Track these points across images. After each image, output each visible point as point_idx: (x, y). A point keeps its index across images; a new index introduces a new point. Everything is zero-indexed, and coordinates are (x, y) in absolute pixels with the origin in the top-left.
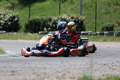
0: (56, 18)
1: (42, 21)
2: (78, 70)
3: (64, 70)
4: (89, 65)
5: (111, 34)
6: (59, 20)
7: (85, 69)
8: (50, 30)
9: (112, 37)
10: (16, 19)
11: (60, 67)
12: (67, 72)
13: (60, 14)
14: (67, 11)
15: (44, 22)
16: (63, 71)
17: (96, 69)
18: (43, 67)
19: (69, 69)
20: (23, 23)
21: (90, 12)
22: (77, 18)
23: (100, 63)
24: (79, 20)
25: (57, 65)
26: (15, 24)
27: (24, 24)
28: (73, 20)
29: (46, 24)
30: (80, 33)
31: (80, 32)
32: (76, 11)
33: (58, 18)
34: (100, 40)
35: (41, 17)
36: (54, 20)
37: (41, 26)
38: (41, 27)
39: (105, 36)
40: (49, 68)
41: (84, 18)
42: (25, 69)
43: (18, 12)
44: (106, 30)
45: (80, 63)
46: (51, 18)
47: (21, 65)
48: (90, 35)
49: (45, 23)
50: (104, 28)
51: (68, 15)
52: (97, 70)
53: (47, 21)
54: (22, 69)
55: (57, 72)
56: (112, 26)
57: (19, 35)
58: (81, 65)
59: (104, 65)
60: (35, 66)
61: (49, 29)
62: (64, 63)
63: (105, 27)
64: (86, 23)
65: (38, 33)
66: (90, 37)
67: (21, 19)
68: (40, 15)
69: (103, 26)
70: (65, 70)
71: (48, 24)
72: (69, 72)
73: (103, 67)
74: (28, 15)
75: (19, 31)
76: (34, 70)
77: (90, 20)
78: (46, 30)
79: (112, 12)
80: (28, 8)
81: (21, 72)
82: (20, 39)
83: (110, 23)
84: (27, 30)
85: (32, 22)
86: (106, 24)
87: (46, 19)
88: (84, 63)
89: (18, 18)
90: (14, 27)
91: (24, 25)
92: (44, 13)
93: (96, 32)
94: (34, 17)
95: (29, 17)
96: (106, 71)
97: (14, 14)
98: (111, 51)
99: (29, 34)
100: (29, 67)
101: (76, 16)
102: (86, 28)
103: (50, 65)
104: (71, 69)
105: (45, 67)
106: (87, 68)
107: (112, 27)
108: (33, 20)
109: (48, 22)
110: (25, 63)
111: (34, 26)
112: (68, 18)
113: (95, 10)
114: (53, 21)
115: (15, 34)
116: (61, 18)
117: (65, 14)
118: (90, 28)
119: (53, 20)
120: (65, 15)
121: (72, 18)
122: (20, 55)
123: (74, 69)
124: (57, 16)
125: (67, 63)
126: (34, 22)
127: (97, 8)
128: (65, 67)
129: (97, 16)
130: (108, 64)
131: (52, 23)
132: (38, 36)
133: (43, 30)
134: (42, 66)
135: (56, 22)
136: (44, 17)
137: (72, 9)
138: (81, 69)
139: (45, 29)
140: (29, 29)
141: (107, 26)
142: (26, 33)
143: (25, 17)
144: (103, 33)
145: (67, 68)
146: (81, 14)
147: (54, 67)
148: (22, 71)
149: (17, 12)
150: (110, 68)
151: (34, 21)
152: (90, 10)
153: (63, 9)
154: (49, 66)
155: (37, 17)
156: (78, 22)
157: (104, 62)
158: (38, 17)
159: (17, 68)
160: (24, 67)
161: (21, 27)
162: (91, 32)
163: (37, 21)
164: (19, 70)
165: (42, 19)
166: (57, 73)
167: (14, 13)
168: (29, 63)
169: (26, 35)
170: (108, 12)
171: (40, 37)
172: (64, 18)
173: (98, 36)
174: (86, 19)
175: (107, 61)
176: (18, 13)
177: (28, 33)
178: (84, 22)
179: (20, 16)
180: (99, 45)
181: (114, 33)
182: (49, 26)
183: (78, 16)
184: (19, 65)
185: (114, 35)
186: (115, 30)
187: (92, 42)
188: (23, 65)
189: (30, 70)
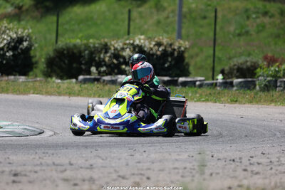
0: (121, 44)
1: (85, 50)
2: (170, 173)
3: (136, 172)
4: (195, 160)
5: (249, 86)
6: (128, 50)
7: (186, 170)
8: (105, 71)
9: (252, 93)
10: (25, 44)
11: (127, 165)
12: (144, 178)
13: (129, 33)
14: (146, 27)
15: (91, 53)
16: (133, 174)
17: (211, 171)
18: (87, 164)
19: (149, 171)
20: (41, 54)
21: (201, 30)
22: (171, 45)
23: (221, 156)
24: (174, 50)
25: (119, 159)
26: (22, 56)
27: (44, 56)
28: (160, 49)
29: (97, 59)
30: (177, 80)
31: (176, 78)
32: (167, 29)
33: (125, 44)
34: (222, 99)
35: (85, 42)
36: (116, 49)
37: (83, 62)
38: (86, 64)
39: (235, 88)
40: (102, 167)
41: (187, 44)
42: (43, 168)
43: (31, 28)
44: (238, 74)
45: (174, 156)
46: (109, 44)
47: (34, 159)
48: (201, 86)
49: (94, 55)
50: (234, 69)
51: (149, 38)
52: (214, 175)
53: (99, 50)
54: (37, 168)
55: (119, 176)
56: (252, 66)
57: (32, 84)
58: (177, 160)
59: (231, 162)
60: (67, 162)
61: (103, 69)
62: (138, 156)
63: (236, 67)
64: (192, 57)
65: (77, 79)
66: (200, 91)
67: (36, 45)
68: (82, 37)
69: (232, 64)
70: (140, 172)
71: (99, 58)
72: (148, 178)
74: (54, 35)
75: (31, 73)
76: (65, 170)
77: (202, 50)
78: (97, 72)
79: (252, 32)
80: (55, 18)
82: (34, 93)
83: (248, 59)
84: (52, 72)
85: (63, 52)
86: (239, 61)
87: (97, 45)
88: (185, 156)
89: (30, 41)
90: (20, 62)
91: (43, 60)
92: (92, 31)
93: (213, 79)
94: (68, 41)
95: (57, 42)
96: (235, 177)
97: (20, 33)
98: (249, 127)
99: (54, 82)
100: (54, 163)
101: (168, 40)
102: (191, 69)
103: (103, 159)
104: (154, 170)
105: (91, 165)
106: (191, 169)
107: (252, 69)
108: (64, 47)
109: (100, 52)
110: (44, 153)
111: (66, 61)
112: (149, 45)
113: (213, 26)
114: (113, 51)
115: (21, 80)
116: (132, 44)
117: (142, 35)
118: (201, 68)
119: (112, 48)
120: (142, 37)
121: (159, 44)
122: (32, 133)
123: (160, 170)
124: (123, 40)
125: (145, 155)
126: (68, 53)
127: (218, 20)
128: (138, 164)
129: (219, 41)
130: (240, 158)
131: (110, 57)
132: (77, 87)
133: (89, 73)
134: (83, 161)
135: (121, 53)
136: (91, 41)
137: (159, 22)
138: (176, 171)
139: (93, 69)
140: (55, 68)
141: (241, 66)
142: (49, 79)
143: (45, 39)
144: (231, 84)
145: (145, 168)
146: (180, 36)
147: (113, 165)
148: (36, 172)
149: (29, 27)
150: (245, 170)
151: (68, 49)
152: (202, 26)
153: (137, 21)
154: (101, 161)
155: (73, 40)
156: (172, 54)
157: (232, 155)
158: (78, 41)
159: (24, 165)
160: (41, 164)
161: (36, 63)
162: (203, 78)
163: (75, 51)
164: (31, 171)
165: (87, 47)
166: (120, 179)
167: (20, 30)
169: (49, 82)
170: (243, 31)
171: (80, 89)
172: (140, 44)
173: (218, 88)
174: (192, 46)
175: (238, 152)
176: (30, 31)
177: (54, 79)
178: (186, 55)
179: (36, 39)
180: (220, 111)
181: (257, 83)
182: (103, 63)
183: (172, 41)
184: (31, 157)
185: (258, 87)
186: (260, 76)
187: (204, 103)
188: (40, 158)
189: (56, 171)
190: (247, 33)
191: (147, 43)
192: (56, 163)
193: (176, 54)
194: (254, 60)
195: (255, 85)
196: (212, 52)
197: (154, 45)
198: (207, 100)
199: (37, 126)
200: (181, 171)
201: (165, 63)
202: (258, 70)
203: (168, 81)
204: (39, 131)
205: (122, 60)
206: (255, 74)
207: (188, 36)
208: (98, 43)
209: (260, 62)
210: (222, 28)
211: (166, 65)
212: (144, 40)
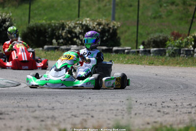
0: (73, 24)
1: (49, 28)
2: (107, 113)
3: (84, 112)
4: (124, 104)
5: (161, 53)
6: (78, 28)
7: (118, 111)
8: (62, 43)
9: (164, 58)
10: (8, 23)
11: (78, 107)
12: (90, 116)
13: (79, 17)
14: (90, 12)
15: (53, 30)
16: (82, 114)
17: (136, 112)
18: (51, 107)
19: (92, 112)
21: (129, 14)
22: (108, 25)
23: (142, 101)
24: (110, 28)
25: (72, 103)
26: (5, 32)
28: (100, 27)
29: (57, 34)
30: (112, 49)
31: (111, 48)
32: (105, 14)
33: (76, 24)
34: (143, 62)
35: (48, 22)
36: (70, 27)
37: (47, 36)
38: (48, 38)
39: (152, 55)
40: (61, 108)
41: (119, 24)
42: (20, 109)
43: (12, 12)
44: (154, 45)
45: (110, 101)
46: (65, 24)
47: (14, 103)
48: (128, 53)
49: (55, 32)
50: (151, 42)
51: (93, 20)
52: (137, 114)
54: (16, 109)
55: (72, 115)
56: (163, 39)
58: (112, 104)
59: (150, 106)
60: (37, 105)
61: (61, 41)
62: (85, 101)
63: (152, 40)
64: (122, 33)
65: (43, 48)
66: (128, 56)
68: (46, 19)
69: (150, 38)
70: (86, 112)
71: (59, 33)
72: (92, 117)
73: (147, 109)
74: (27, 17)
76: (35, 111)
77: (129, 28)
78: (57, 43)
79: (163, 16)
80: (28, 6)
81: (15, 114)
83: (161, 34)
85: (33, 29)
86: (155, 36)
87: (57, 25)
88: (117, 101)
89: (11, 21)
92: (53, 15)
93: (137, 48)
94: (37, 22)
95: (29, 22)
96: (152, 116)
97: (4, 16)
98: (161, 81)
100: (27, 106)
101: (106, 21)
102: (121, 41)
103: (61, 103)
104: (96, 111)
105: (53, 107)
106: (122, 110)
107: (163, 41)
108: (34, 26)
109: (59, 29)
110: (20, 99)
111: (36, 36)
112: (92, 24)
113: (137, 12)
114: (68, 29)
116: (81, 24)
117: (87, 18)
118: (128, 40)
119: (67, 27)
120: (88, 19)
121: (99, 24)
122: (12, 85)
123: (100, 111)
124: (75, 21)
125: (90, 100)
126: (37, 30)
127: (140, 8)
128: (85, 107)
129: (140, 22)
130: (156, 103)
131: (66, 32)
132: (43, 54)
133: (51, 44)
134: (48, 104)
135: (73, 30)
136: (53, 21)
137: (99, 9)
138: (112, 111)
139: (54, 41)
141: (156, 40)
143: (21, 20)
144: (149, 51)
145: (90, 109)
146: (114, 19)
147: (68, 107)
148: (15, 112)
149: (10, 12)
150: (159, 111)
151: (37, 27)
152: (129, 12)
153: (85, 8)
154: (60, 105)
155: (41, 21)
156: (108, 31)
157: (150, 101)
158: (44, 21)
159: (7, 107)
160: (19, 106)
162: (129, 48)
163: (42, 29)
164: (11, 111)
165: (50, 26)
166: (73, 117)
167: (3, 14)
168: (27, 100)
170: (158, 15)
172: (86, 24)
173: (140, 55)
174: (122, 25)
175: (154, 99)
176: (11, 14)
178: (118, 31)
179: (15, 20)
180: (142, 70)
181: (167, 51)
182: (61, 37)
183: (109, 22)
184: (12, 102)
185: (167, 54)
186: (169, 46)
187: (130, 65)
188: (18, 102)
189: (29, 111)
190: (160, 16)
191: (91, 23)
192: (29, 106)
193: (111, 31)
194: (165, 35)
195: (165, 53)
196: (136, 30)
197: (96, 25)
198: (133, 63)
199: (15, 80)
200: (115, 112)
201: (104, 37)
202: (168, 42)
203: (106, 49)
204: (17, 84)
205: (74, 35)
206: (166, 45)
207: (119, 19)
208: (58, 23)
209: (169, 37)
210: (143, 13)
211: (104, 39)
212: (90, 21)
